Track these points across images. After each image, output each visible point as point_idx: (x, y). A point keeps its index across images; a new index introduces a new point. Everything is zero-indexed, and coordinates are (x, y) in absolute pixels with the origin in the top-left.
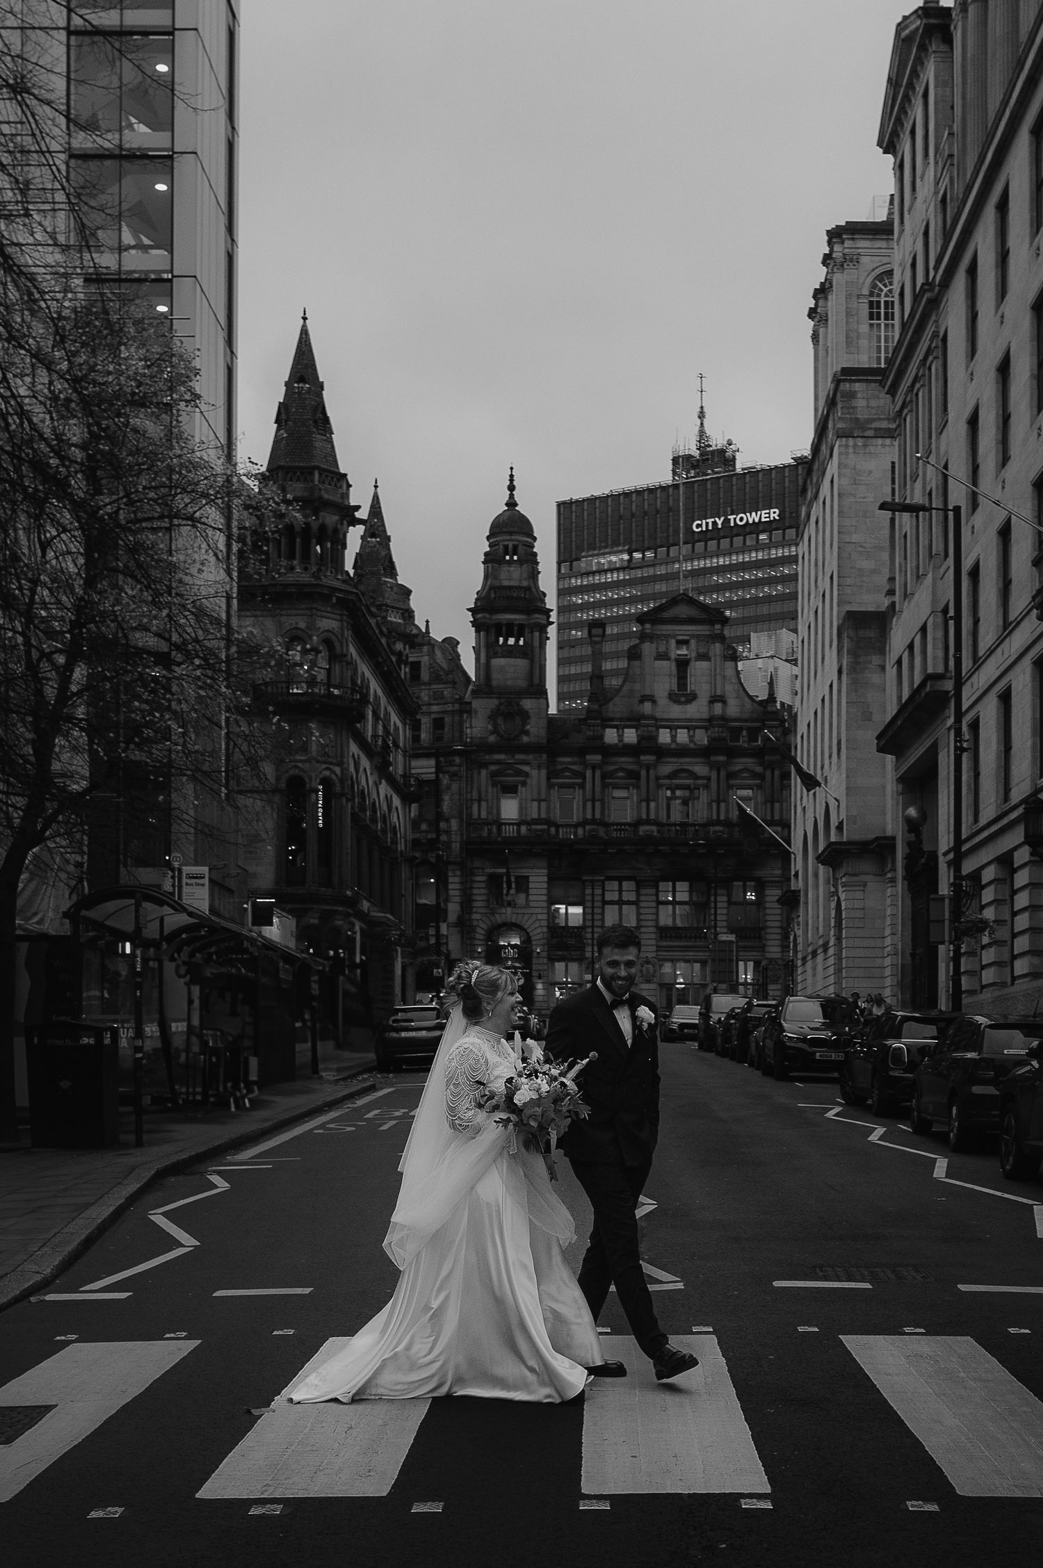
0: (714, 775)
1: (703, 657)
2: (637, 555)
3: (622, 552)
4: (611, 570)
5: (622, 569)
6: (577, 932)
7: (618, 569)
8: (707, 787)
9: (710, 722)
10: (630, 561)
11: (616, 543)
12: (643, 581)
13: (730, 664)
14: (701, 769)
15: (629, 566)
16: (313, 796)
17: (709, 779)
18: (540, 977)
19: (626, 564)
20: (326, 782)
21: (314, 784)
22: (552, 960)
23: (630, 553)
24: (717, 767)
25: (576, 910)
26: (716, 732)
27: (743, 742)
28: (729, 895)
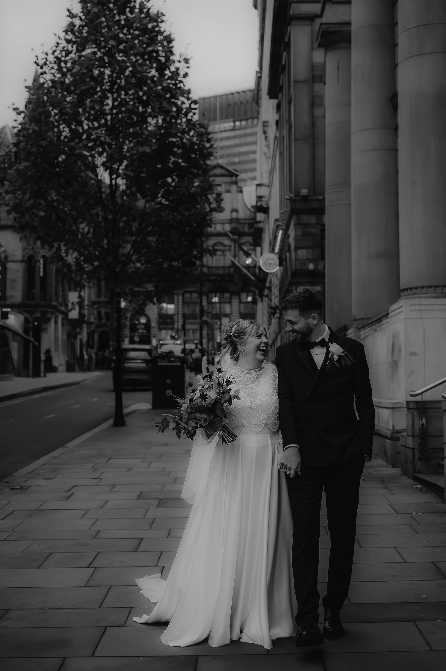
0: (233, 245)
1: (228, 191)
2: (238, 123)
3: (230, 122)
4: (225, 131)
5: (231, 130)
6: (171, 317)
7: (228, 131)
8: (230, 250)
9: (231, 221)
10: (234, 126)
11: (227, 117)
12: (241, 136)
13: (240, 194)
14: (227, 242)
15: (234, 129)
16: (38, 264)
17: (230, 246)
18: (154, 337)
19: (232, 128)
20: (44, 257)
21: (39, 258)
22: (160, 329)
23: (234, 122)
24: (235, 241)
25: (171, 307)
26: (234, 225)
27: (246, 229)
28: (240, 299)
